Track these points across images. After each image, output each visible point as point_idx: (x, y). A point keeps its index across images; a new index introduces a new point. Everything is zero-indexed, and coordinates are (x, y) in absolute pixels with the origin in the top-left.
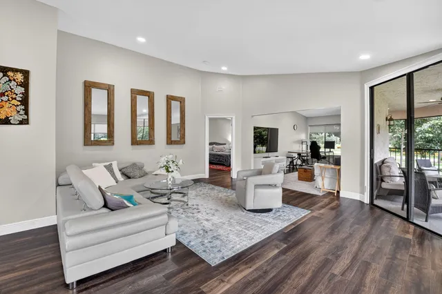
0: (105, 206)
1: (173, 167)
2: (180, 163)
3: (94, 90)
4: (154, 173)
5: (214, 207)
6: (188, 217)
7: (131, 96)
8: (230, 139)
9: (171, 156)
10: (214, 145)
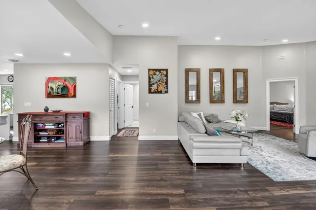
0: (206, 133)
1: (241, 118)
2: (247, 115)
3: (190, 73)
4: (225, 122)
5: (275, 150)
6: (254, 152)
7: (210, 73)
8: (292, 100)
9: (239, 111)
10: (275, 105)
